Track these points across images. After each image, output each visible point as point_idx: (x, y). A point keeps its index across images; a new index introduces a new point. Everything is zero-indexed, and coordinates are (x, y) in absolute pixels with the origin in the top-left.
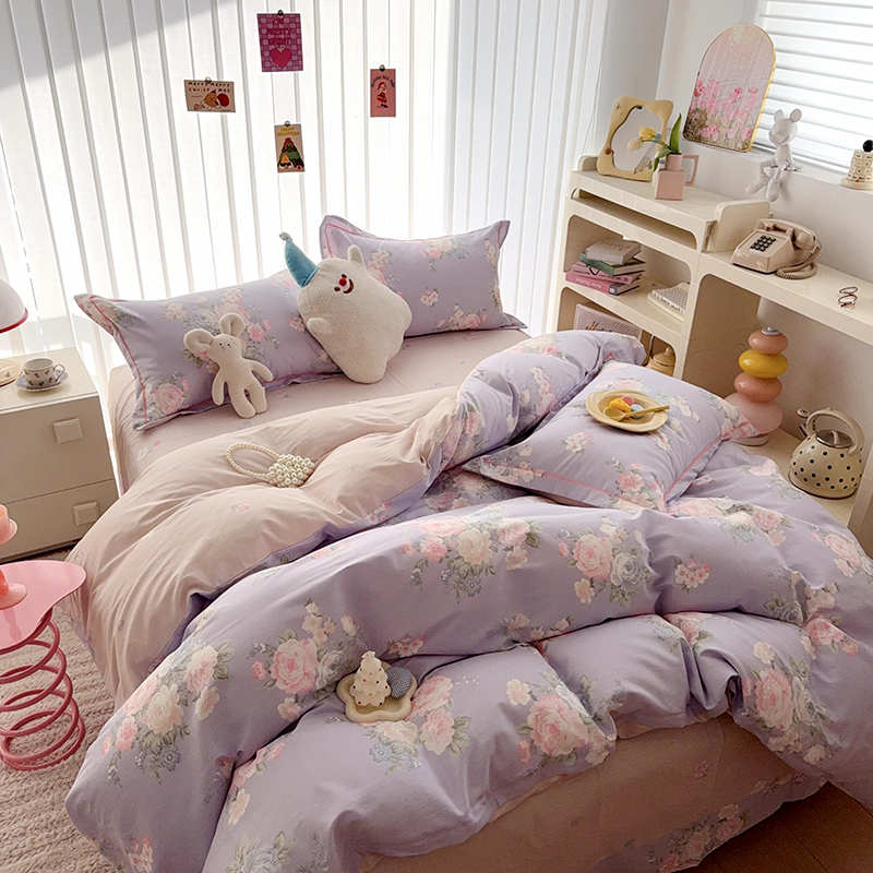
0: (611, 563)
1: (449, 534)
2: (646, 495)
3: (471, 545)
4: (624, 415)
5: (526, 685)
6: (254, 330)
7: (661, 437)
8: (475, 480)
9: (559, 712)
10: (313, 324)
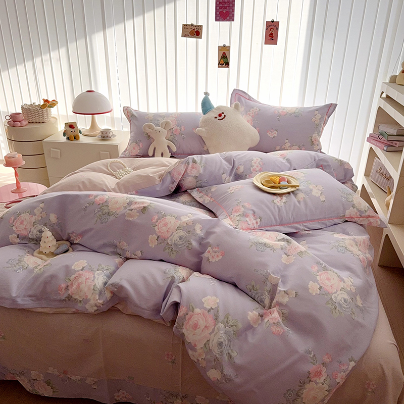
3: (116, 203)
4: (273, 184)
5: (86, 264)
6: (176, 130)
8: (189, 197)
9: (86, 279)
10: (198, 130)
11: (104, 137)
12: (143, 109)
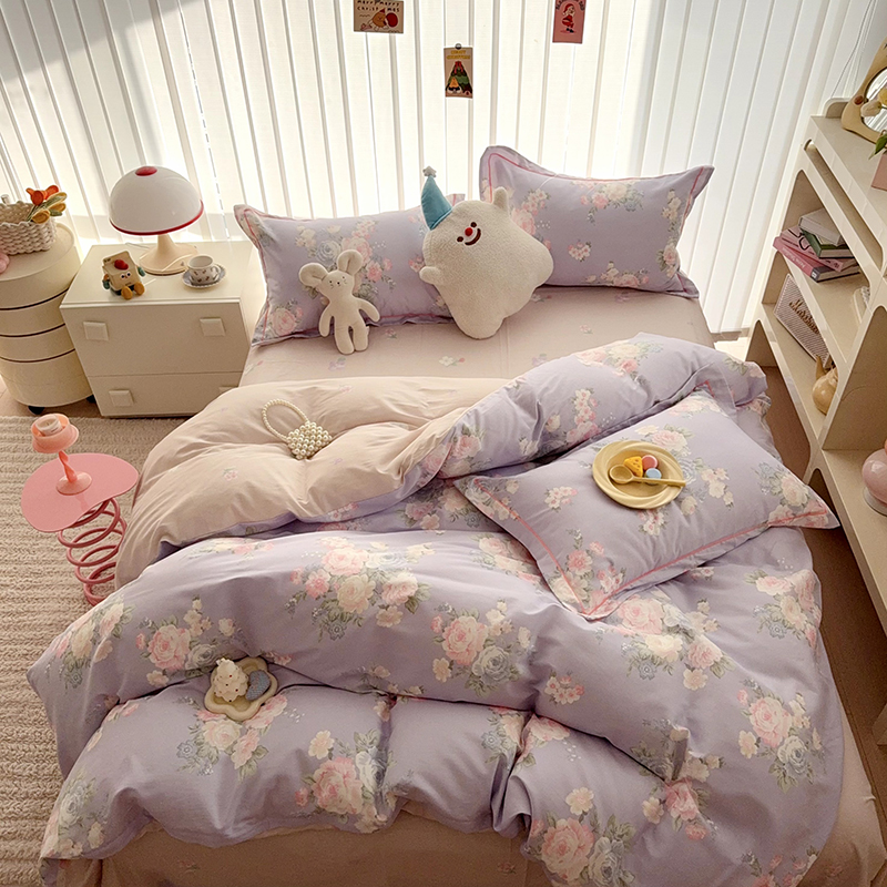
0: (478, 653)
1: (339, 574)
2: (585, 583)
3: (352, 591)
4: (633, 478)
5: (333, 741)
6: (373, 269)
7: (656, 518)
8: (460, 499)
9: (344, 777)
10: (425, 274)
11: (200, 281)
12: (276, 209)
